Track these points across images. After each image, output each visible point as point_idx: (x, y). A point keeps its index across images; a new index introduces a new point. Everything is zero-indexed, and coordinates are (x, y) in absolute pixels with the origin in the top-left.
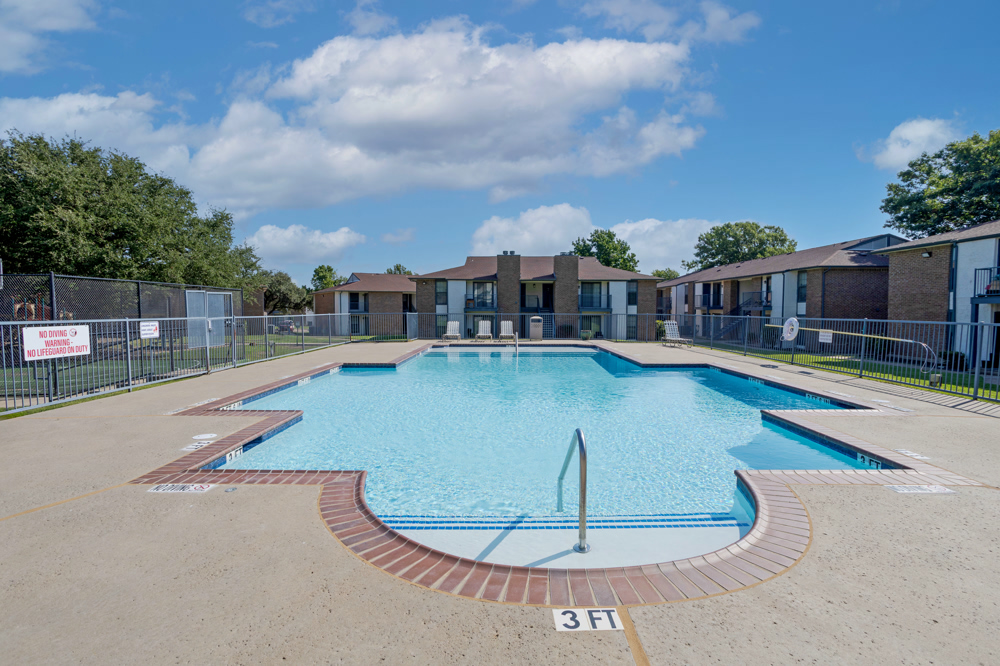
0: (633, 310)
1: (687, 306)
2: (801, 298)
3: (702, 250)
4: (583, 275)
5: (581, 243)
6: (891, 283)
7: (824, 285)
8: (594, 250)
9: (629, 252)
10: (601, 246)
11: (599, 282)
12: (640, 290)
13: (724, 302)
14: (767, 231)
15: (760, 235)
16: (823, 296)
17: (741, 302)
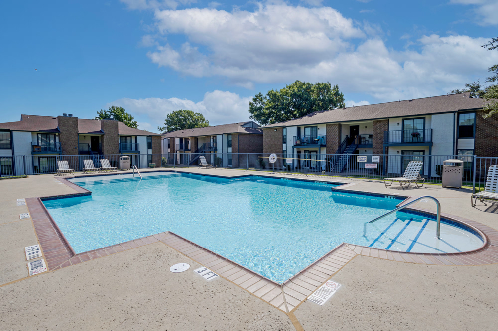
0: (150, 151)
1: (169, 149)
2: (229, 145)
3: (168, 122)
4: (121, 132)
5: (103, 113)
6: (264, 140)
7: (238, 140)
8: (112, 117)
9: (133, 121)
10: (117, 115)
11: (131, 136)
12: (153, 141)
13: (191, 147)
14: (197, 115)
15: (194, 117)
16: (238, 145)
17: (199, 147)
